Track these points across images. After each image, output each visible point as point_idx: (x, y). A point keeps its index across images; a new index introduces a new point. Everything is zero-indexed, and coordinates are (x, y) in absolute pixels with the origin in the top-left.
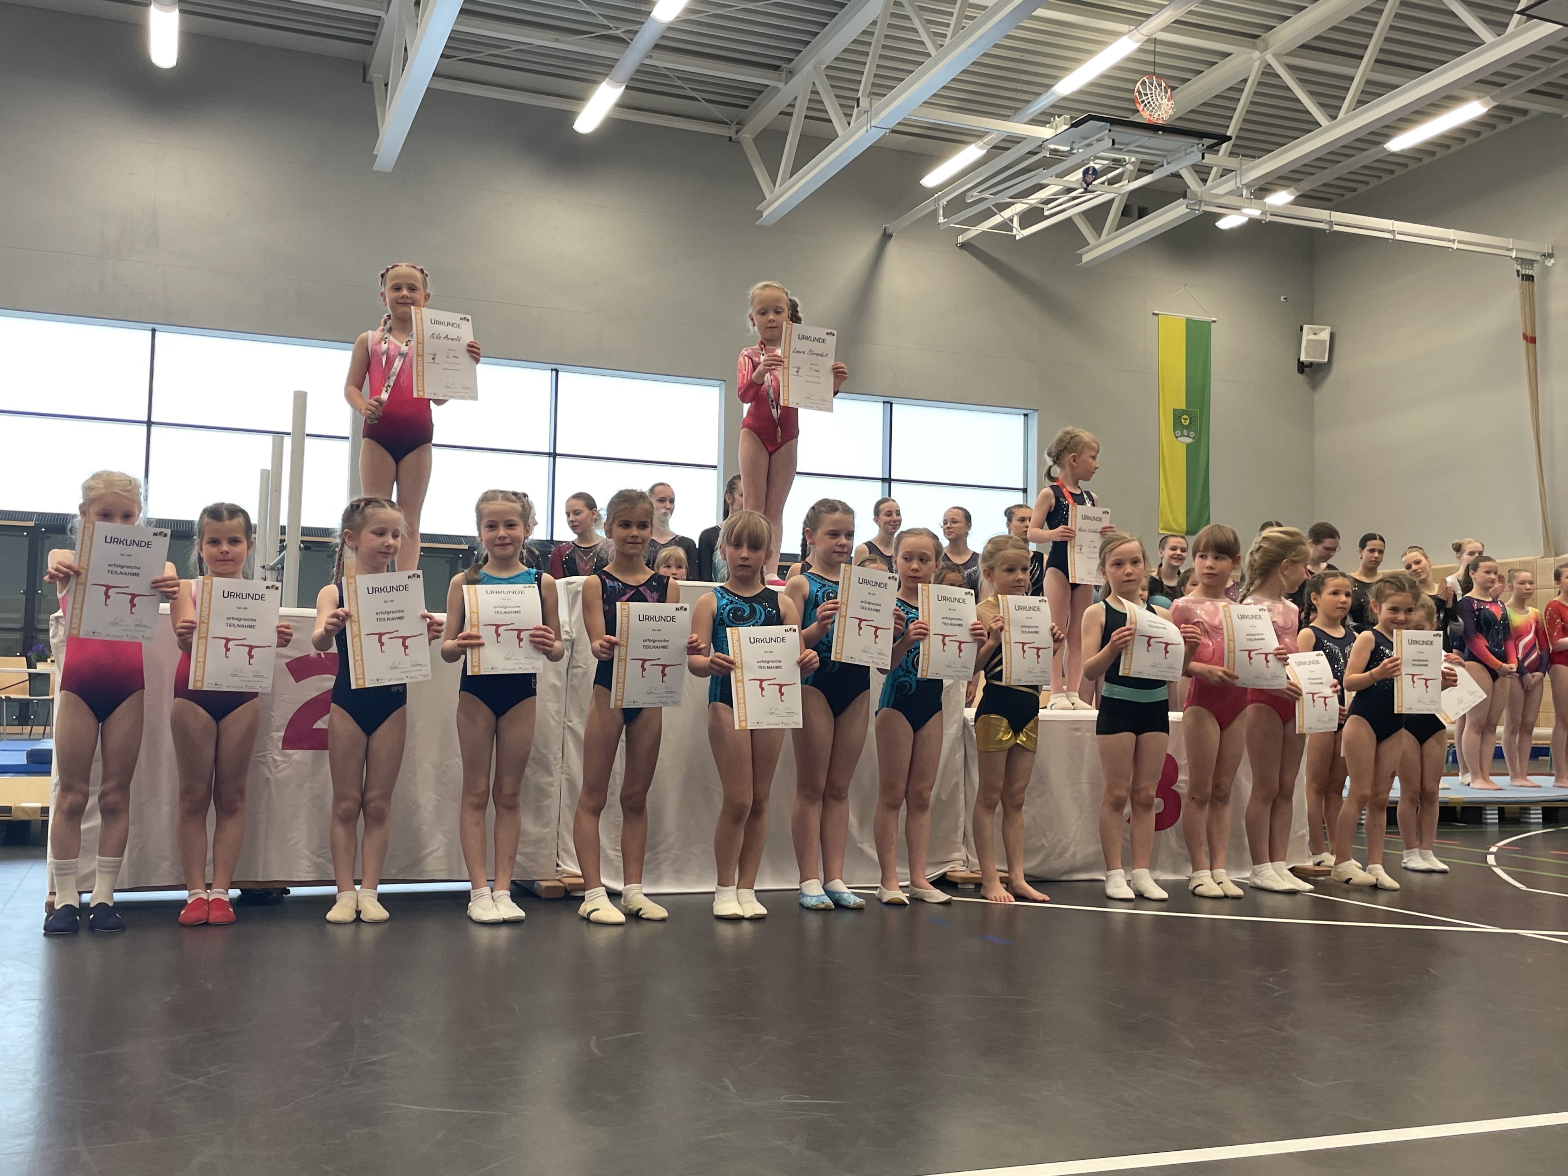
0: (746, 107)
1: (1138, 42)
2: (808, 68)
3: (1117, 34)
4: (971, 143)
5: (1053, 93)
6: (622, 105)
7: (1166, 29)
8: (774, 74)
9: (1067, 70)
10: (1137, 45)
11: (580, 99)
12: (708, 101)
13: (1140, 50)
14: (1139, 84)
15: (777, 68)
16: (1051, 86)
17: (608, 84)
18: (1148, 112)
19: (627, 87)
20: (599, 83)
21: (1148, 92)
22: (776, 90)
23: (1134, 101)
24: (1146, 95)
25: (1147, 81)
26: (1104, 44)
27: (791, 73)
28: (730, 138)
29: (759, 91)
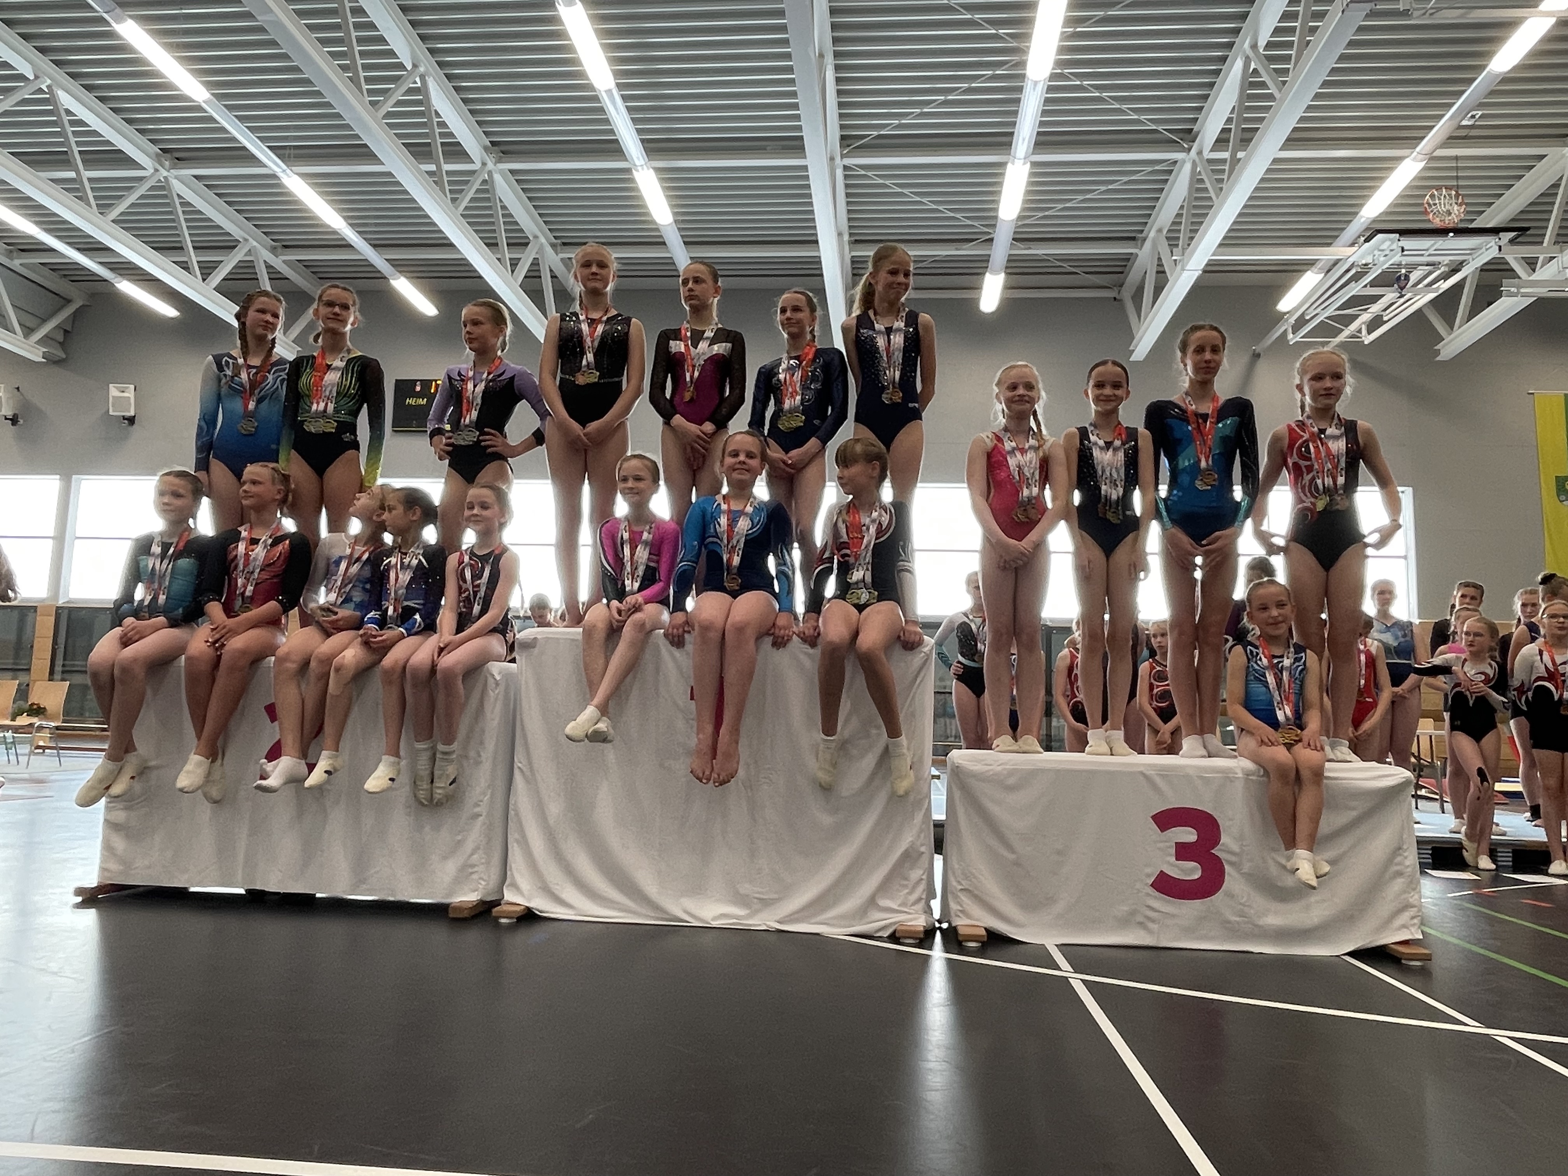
0: (1122, 273)
1: (1422, 161)
2: (1152, 234)
3: (1400, 159)
4: (1306, 271)
5: (1362, 217)
6: (1007, 287)
7: (1444, 145)
8: (1132, 243)
9: (1367, 198)
10: (1422, 165)
11: (978, 288)
12: (1087, 273)
13: (1425, 169)
14: (1428, 197)
15: (1133, 239)
16: (1356, 214)
17: (991, 273)
18: (1438, 219)
19: (1007, 274)
20: (984, 274)
21: (1437, 202)
22: (1137, 255)
23: (1426, 213)
24: (1435, 204)
25: (1436, 193)
26: (1391, 169)
27: (1144, 239)
28: (1115, 299)
29: (1128, 259)
